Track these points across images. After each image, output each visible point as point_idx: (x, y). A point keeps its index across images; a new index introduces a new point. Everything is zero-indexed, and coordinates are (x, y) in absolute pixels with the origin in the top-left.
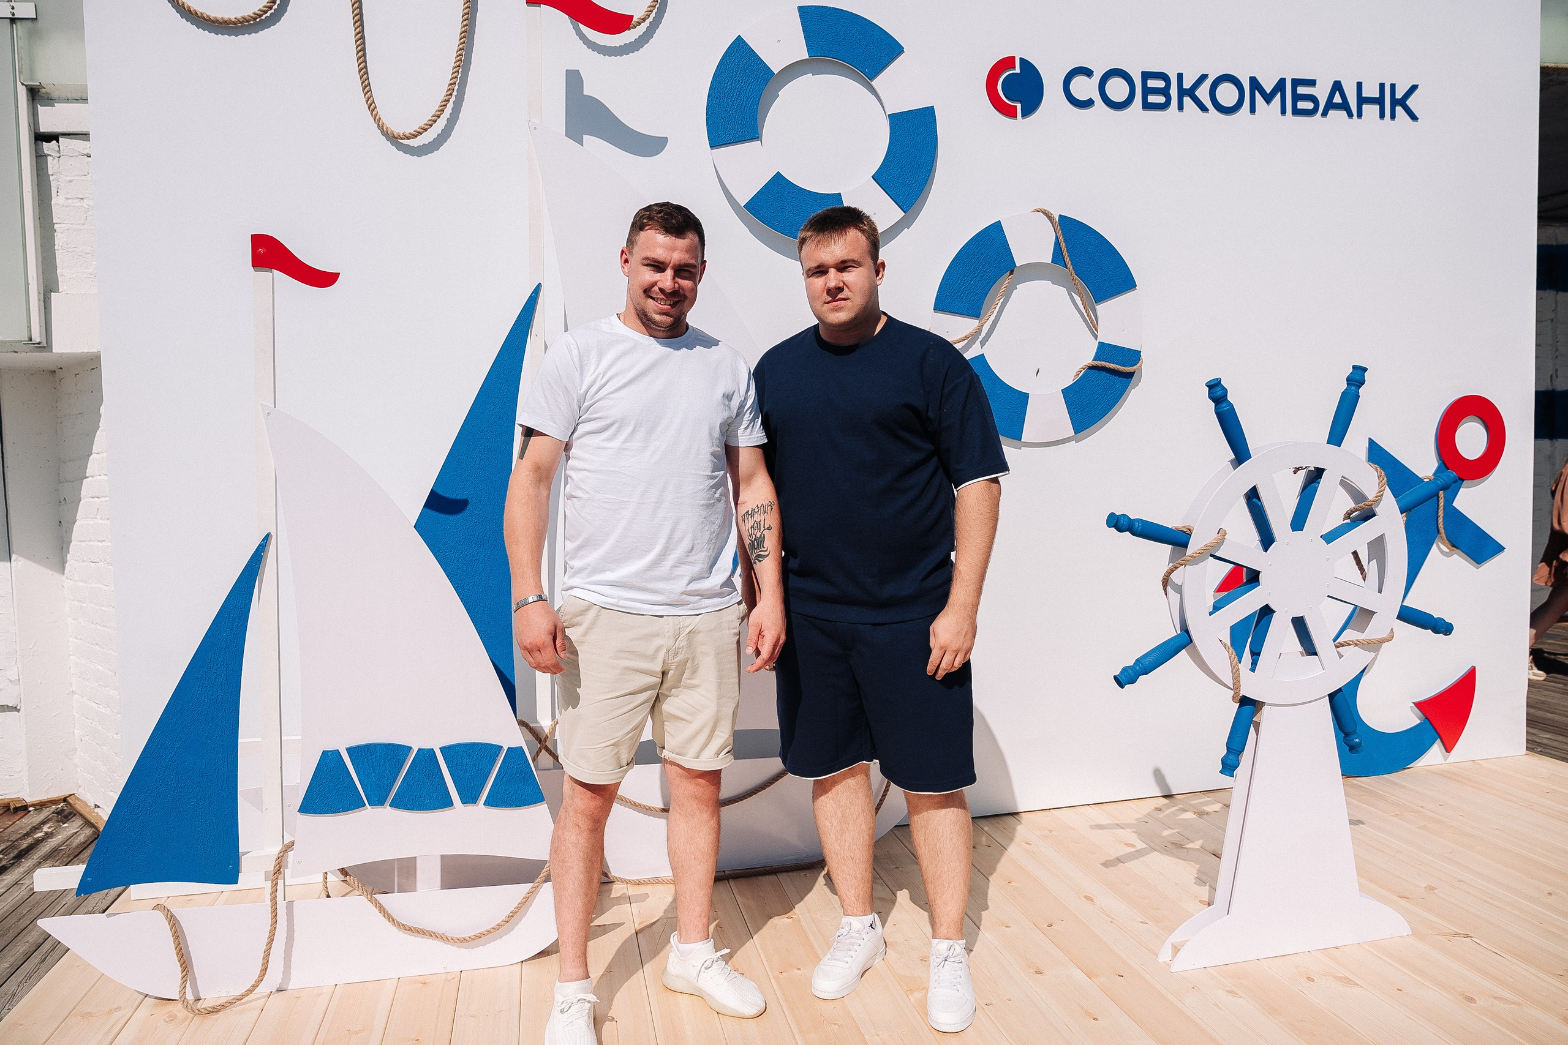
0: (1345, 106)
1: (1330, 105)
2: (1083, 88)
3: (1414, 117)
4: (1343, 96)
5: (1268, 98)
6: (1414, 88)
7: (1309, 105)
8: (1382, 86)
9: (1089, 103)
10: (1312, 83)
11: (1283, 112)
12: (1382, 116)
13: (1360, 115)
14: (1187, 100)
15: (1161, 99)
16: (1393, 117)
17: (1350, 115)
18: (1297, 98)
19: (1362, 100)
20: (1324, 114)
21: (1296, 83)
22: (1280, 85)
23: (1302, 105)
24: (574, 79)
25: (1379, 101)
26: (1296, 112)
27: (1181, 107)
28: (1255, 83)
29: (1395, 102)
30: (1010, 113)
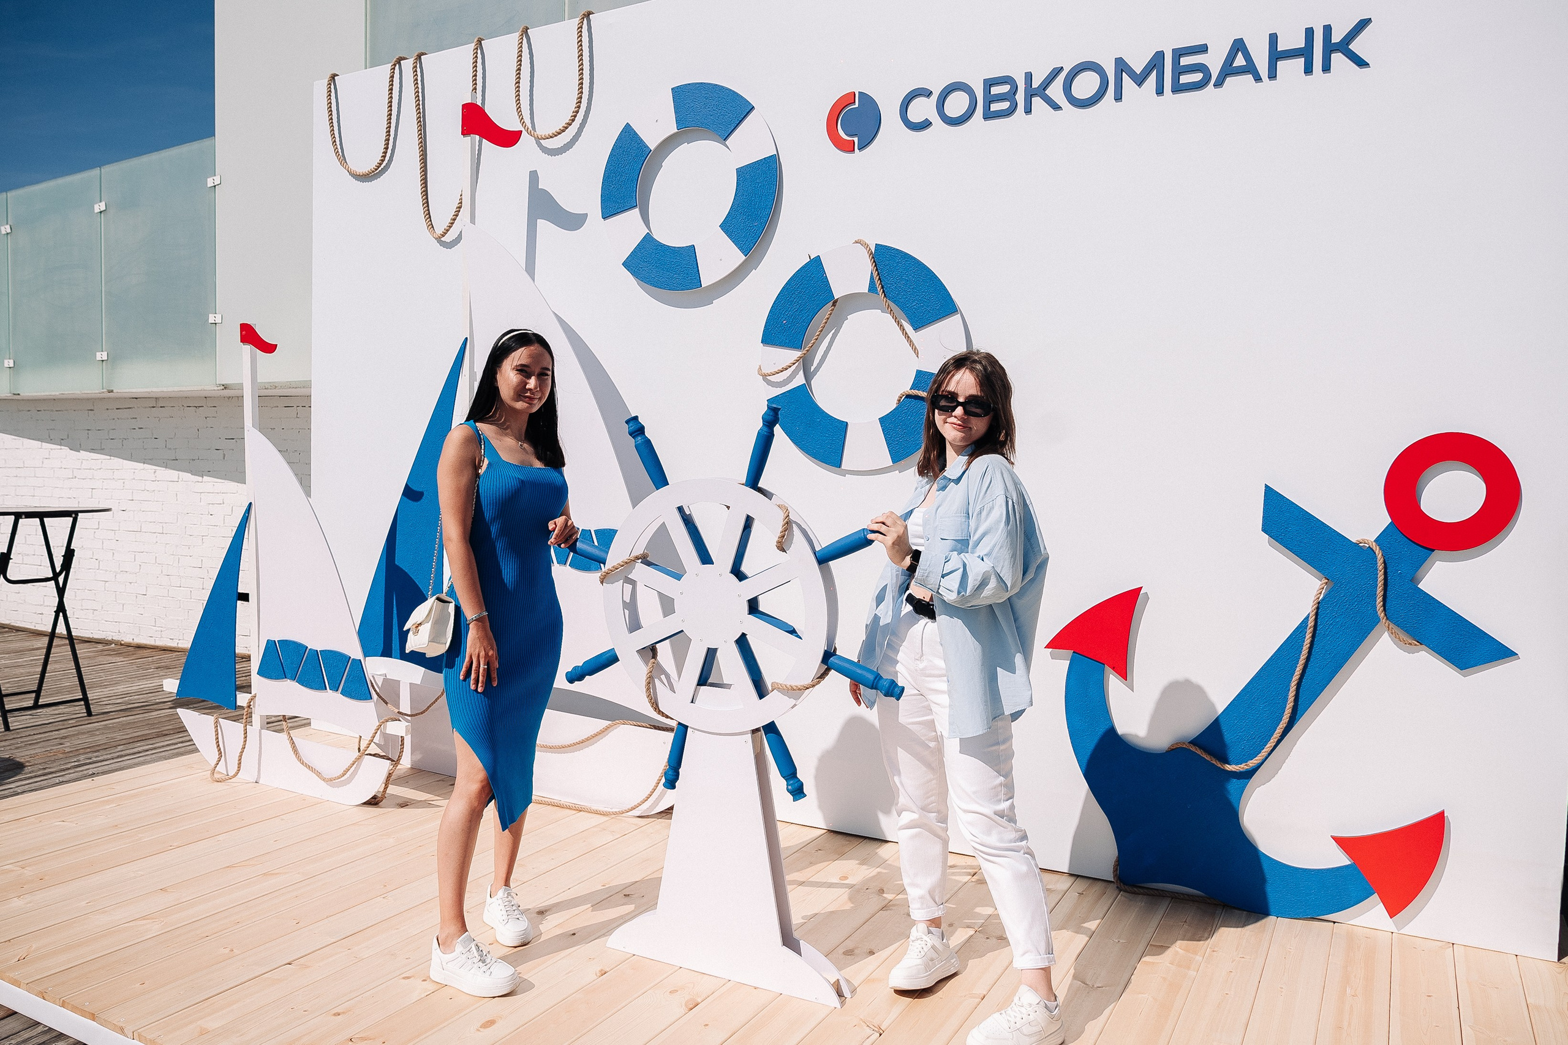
0: (1250, 69)
1: (1229, 70)
2: (921, 109)
3: (1361, 63)
4: (1247, 56)
5: (1140, 80)
6: (1363, 24)
7: (1197, 77)
8: (1309, 33)
9: (925, 125)
10: (1203, 49)
11: (1160, 91)
12: (1308, 70)
13: (1273, 76)
14: (1037, 101)
15: (1005, 105)
16: (1326, 68)
17: (1258, 79)
18: (1178, 71)
19: (1276, 56)
20: (1219, 84)
21: (1179, 53)
22: (1156, 62)
23: (1185, 79)
24: (534, 176)
25: (1306, 53)
26: (1178, 88)
27: (1028, 110)
28: (1121, 66)
29: (1330, 48)
30: (848, 148)
